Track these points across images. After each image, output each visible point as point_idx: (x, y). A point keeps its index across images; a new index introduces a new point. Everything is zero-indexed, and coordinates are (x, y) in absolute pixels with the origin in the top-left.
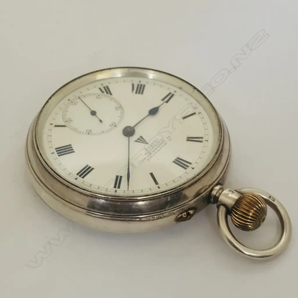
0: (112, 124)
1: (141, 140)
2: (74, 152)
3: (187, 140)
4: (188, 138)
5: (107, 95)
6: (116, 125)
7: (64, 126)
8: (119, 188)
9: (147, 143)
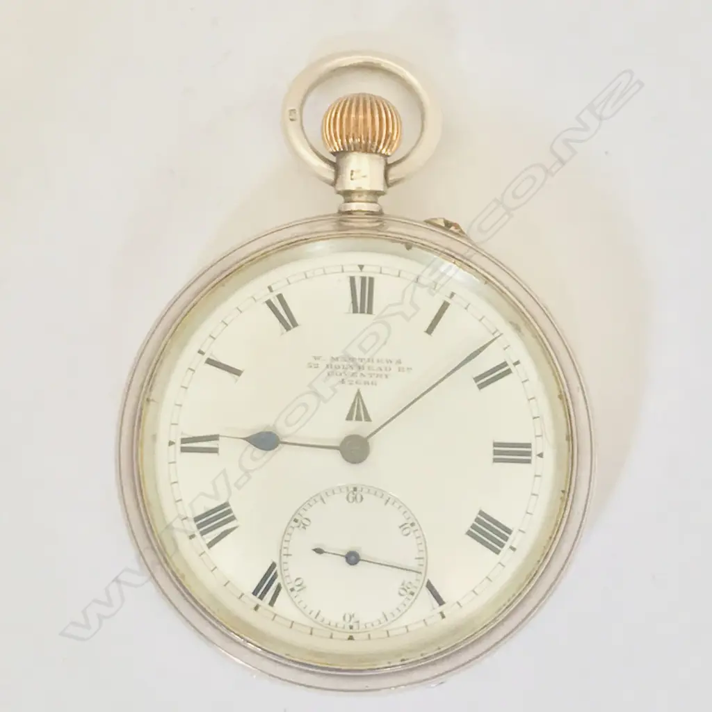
0: (355, 498)
1: (358, 411)
2: (481, 513)
3: (295, 324)
4: (288, 328)
5: (279, 573)
6: (352, 489)
7: (430, 587)
8: (505, 364)
9: (358, 394)
